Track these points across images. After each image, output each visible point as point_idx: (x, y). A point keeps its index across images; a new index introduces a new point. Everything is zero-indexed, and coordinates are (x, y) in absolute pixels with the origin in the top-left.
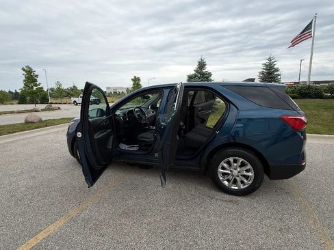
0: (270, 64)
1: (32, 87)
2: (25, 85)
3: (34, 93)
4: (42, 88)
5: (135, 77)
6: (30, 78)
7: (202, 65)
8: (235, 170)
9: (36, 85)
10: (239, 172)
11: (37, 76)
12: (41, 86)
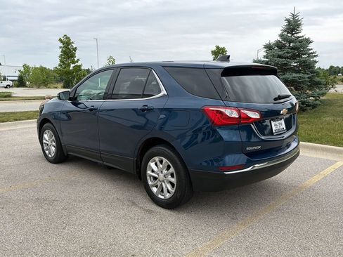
1: (69, 66)
2: (61, 61)
3: (69, 73)
4: (80, 66)
5: (218, 47)
6: (68, 52)
9: (73, 63)
11: (75, 49)
12: (79, 64)
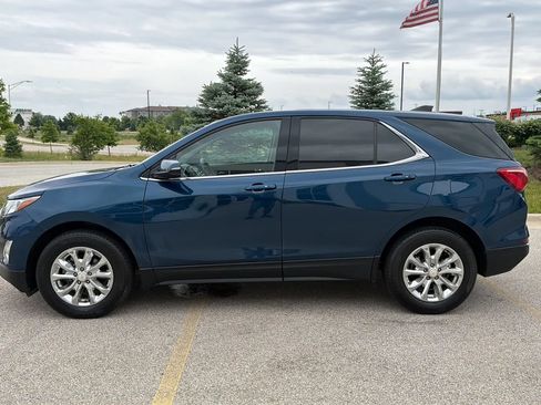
0: (375, 71)
7: (238, 64)
8: (432, 269)
10: (440, 270)
